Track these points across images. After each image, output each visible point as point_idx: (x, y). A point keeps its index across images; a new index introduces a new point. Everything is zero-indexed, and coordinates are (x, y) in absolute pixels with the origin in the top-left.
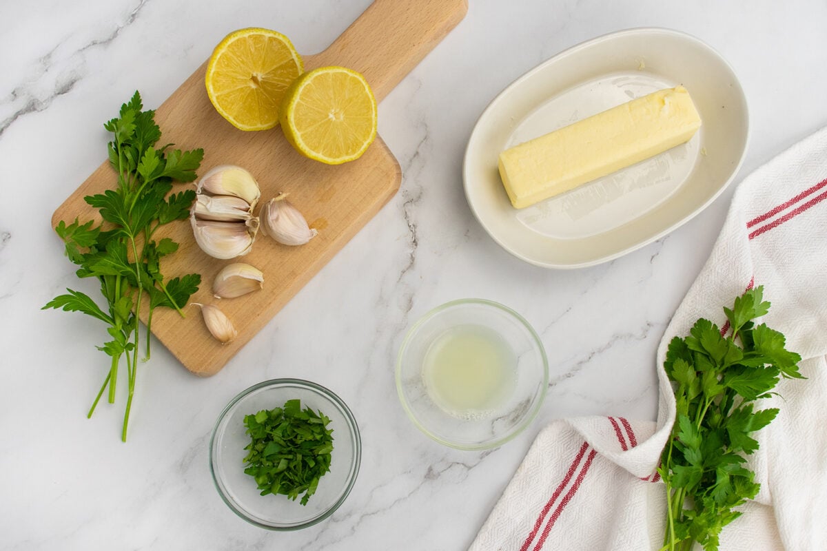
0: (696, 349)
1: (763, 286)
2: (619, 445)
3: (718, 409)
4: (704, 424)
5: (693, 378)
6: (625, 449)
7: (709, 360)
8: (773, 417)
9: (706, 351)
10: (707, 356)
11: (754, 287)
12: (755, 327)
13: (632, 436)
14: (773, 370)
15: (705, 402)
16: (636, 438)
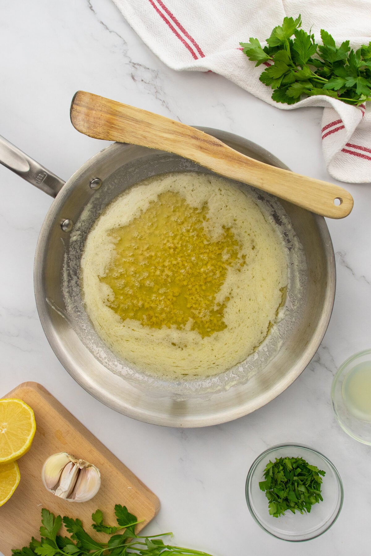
0: (280, 83)
1: (240, 43)
2: (340, 131)
3: (320, 69)
4: (329, 78)
5: (299, 84)
6: (343, 127)
7: (287, 75)
8: (327, 33)
9: (282, 76)
10: (285, 75)
11: (241, 47)
12: (268, 46)
13: (334, 123)
14: (297, 33)
15: (315, 78)
16: (335, 120)
